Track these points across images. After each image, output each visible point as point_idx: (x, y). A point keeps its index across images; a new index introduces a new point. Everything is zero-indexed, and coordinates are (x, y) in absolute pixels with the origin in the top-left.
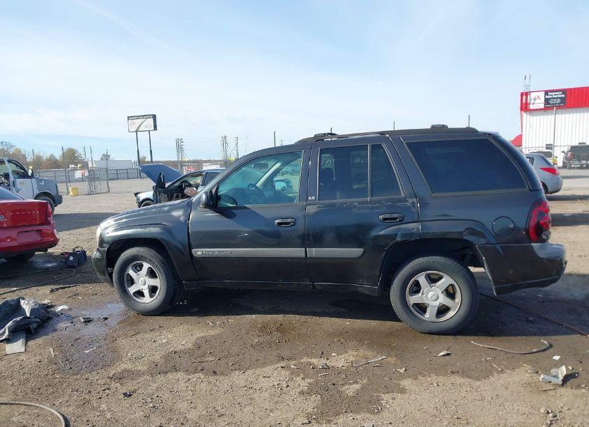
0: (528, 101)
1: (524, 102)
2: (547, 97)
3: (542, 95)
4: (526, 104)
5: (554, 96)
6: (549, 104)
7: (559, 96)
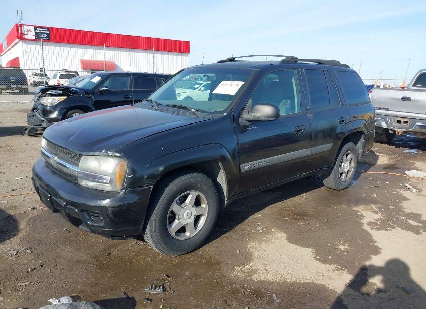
0: (23, 32)
1: (19, 32)
2: (36, 31)
3: (33, 29)
4: (21, 33)
5: (41, 31)
6: (39, 37)
7: (45, 32)
